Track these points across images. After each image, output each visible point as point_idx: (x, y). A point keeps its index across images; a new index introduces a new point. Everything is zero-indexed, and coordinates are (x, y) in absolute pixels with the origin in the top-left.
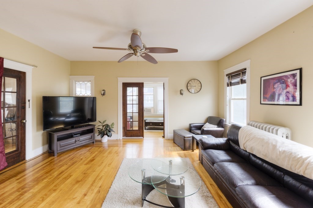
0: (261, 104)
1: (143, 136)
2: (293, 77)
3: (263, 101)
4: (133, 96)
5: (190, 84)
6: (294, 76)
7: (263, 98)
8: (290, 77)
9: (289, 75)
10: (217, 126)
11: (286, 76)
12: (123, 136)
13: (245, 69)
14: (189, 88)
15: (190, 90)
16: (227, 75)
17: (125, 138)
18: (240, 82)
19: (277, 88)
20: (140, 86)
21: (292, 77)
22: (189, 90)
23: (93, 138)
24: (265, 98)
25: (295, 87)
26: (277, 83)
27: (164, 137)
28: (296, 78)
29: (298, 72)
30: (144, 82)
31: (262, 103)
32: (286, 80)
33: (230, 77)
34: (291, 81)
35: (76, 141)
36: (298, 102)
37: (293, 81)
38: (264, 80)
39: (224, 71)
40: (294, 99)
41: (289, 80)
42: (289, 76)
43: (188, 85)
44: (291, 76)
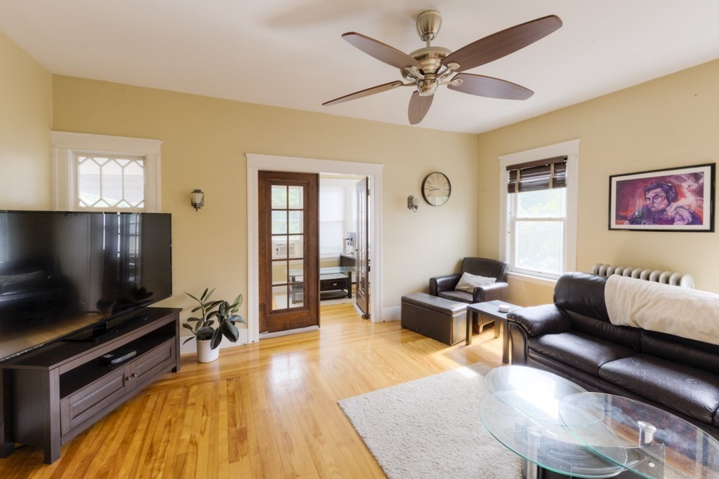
0: (610, 229)
1: (317, 323)
2: (694, 180)
3: (617, 223)
4: (288, 210)
5: (430, 183)
6: (697, 177)
7: (617, 218)
8: (687, 179)
9: (686, 175)
10: (495, 279)
11: (677, 177)
12: (261, 332)
13: (566, 159)
14: (426, 192)
15: (429, 199)
16: (508, 168)
17: (267, 335)
18: (551, 184)
19: (653, 198)
20: (310, 184)
21: (692, 178)
22: (427, 198)
23: (173, 353)
24: (620, 218)
25: (699, 198)
26: (653, 189)
27: (367, 317)
28: (701, 181)
29: (707, 170)
30: (321, 174)
31: (612, 227)
32: (678, 185)
33: (518, 172)
34: (689, 186)
35: (125, 379)
36: (706, 225)
37: (695, 186)
38: (618, 183)
39: (500, 158)
40: (696, 219)
41: (685, 185)
42: (685, 177)
43: (426, 187)
44: (689, 178)
